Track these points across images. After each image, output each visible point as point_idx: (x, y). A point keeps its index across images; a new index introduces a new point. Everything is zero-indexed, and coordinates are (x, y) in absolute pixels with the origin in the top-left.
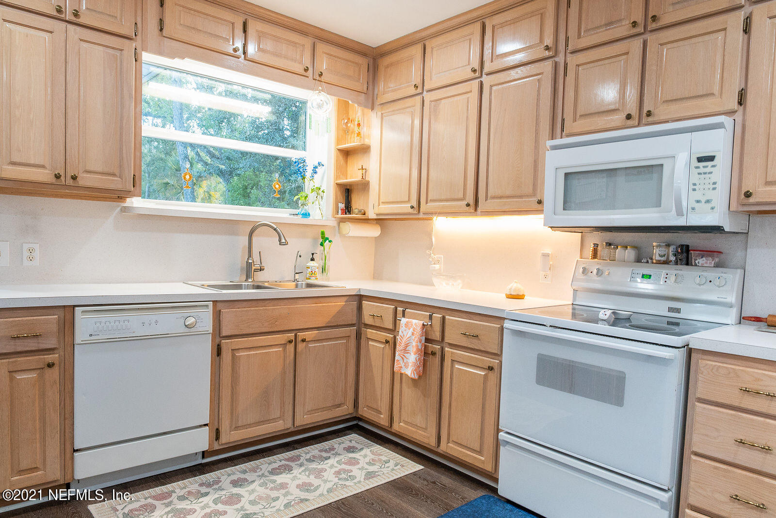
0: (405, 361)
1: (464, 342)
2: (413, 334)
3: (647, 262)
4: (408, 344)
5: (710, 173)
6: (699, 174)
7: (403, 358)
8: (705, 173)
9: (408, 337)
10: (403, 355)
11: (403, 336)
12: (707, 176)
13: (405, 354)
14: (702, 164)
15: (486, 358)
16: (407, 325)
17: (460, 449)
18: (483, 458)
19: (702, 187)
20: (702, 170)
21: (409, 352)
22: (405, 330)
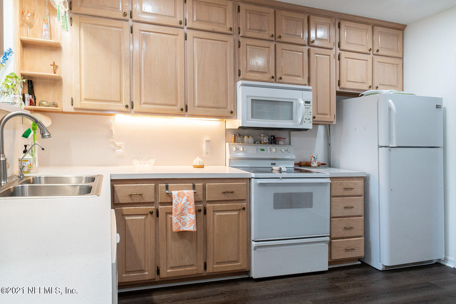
0: (182, 221)
1: (223, 197)
2: (187, 200)
3: (258, 143)
4: (183, 209)
5: (309, 108)
6: (306, 108)
7: (180, 220)
8: (308, 108)
9: (182, 204)
10: (181, 218)
11: (177, 204)
12: (308, 109)
13: (181, 217)
14: (307, 104)
15: (238, 204)
16: (179, 195)
17: (223, 265)
18: (240, 264)
19: (307, 114)
20: (307, 107)
21: (185, 214)
22: (178, 199)
